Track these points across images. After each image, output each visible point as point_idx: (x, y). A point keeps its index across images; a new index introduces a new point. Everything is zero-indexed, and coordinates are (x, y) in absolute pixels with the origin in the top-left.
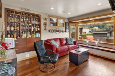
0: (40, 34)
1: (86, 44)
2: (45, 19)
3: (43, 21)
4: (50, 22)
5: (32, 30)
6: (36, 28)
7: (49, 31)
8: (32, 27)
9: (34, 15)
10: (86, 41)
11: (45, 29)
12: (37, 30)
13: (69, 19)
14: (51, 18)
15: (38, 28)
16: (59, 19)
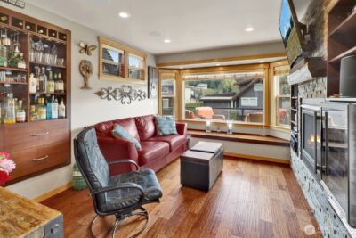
0: (65, 104)
1: (205, 131)
2: (86, 49)
3: (76, 57)
4: (102, 60)
5: (33, 89)
6: (48, 79)
7: (100, 94)
8: (32, 75)
9: (40, 28)
10: (205, 123)
11: (86, 86)
12: (52, 90)
13: (157, 57)
14: (104, 46)
15: (56, 80)
16: (130, 54)
